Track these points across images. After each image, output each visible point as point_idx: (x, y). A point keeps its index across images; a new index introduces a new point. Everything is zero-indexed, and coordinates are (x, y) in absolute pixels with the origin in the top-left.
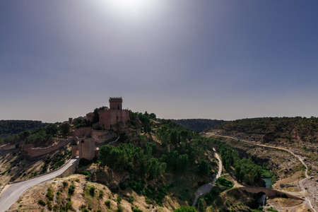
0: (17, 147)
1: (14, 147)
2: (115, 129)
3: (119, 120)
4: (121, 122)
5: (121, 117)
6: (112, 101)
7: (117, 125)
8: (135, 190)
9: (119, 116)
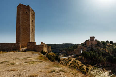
0: (66, 51)
1: (65, 51)
2: (91, 47)
3: (92, 44)
4: (93, 45)
5: (93, 43)
6: (91, 38)
7: (91, 46)
8: (91, 65)
9: (92, 43)
